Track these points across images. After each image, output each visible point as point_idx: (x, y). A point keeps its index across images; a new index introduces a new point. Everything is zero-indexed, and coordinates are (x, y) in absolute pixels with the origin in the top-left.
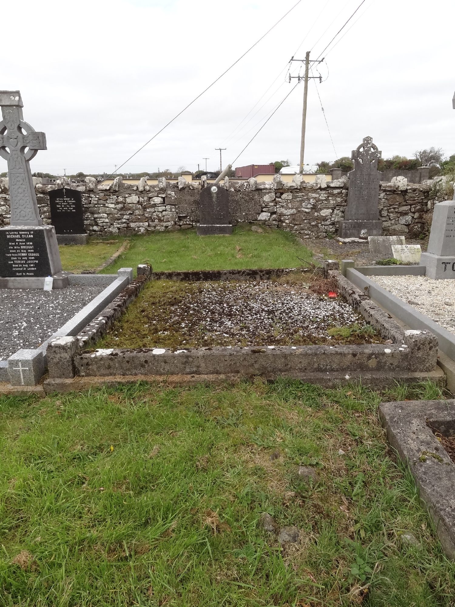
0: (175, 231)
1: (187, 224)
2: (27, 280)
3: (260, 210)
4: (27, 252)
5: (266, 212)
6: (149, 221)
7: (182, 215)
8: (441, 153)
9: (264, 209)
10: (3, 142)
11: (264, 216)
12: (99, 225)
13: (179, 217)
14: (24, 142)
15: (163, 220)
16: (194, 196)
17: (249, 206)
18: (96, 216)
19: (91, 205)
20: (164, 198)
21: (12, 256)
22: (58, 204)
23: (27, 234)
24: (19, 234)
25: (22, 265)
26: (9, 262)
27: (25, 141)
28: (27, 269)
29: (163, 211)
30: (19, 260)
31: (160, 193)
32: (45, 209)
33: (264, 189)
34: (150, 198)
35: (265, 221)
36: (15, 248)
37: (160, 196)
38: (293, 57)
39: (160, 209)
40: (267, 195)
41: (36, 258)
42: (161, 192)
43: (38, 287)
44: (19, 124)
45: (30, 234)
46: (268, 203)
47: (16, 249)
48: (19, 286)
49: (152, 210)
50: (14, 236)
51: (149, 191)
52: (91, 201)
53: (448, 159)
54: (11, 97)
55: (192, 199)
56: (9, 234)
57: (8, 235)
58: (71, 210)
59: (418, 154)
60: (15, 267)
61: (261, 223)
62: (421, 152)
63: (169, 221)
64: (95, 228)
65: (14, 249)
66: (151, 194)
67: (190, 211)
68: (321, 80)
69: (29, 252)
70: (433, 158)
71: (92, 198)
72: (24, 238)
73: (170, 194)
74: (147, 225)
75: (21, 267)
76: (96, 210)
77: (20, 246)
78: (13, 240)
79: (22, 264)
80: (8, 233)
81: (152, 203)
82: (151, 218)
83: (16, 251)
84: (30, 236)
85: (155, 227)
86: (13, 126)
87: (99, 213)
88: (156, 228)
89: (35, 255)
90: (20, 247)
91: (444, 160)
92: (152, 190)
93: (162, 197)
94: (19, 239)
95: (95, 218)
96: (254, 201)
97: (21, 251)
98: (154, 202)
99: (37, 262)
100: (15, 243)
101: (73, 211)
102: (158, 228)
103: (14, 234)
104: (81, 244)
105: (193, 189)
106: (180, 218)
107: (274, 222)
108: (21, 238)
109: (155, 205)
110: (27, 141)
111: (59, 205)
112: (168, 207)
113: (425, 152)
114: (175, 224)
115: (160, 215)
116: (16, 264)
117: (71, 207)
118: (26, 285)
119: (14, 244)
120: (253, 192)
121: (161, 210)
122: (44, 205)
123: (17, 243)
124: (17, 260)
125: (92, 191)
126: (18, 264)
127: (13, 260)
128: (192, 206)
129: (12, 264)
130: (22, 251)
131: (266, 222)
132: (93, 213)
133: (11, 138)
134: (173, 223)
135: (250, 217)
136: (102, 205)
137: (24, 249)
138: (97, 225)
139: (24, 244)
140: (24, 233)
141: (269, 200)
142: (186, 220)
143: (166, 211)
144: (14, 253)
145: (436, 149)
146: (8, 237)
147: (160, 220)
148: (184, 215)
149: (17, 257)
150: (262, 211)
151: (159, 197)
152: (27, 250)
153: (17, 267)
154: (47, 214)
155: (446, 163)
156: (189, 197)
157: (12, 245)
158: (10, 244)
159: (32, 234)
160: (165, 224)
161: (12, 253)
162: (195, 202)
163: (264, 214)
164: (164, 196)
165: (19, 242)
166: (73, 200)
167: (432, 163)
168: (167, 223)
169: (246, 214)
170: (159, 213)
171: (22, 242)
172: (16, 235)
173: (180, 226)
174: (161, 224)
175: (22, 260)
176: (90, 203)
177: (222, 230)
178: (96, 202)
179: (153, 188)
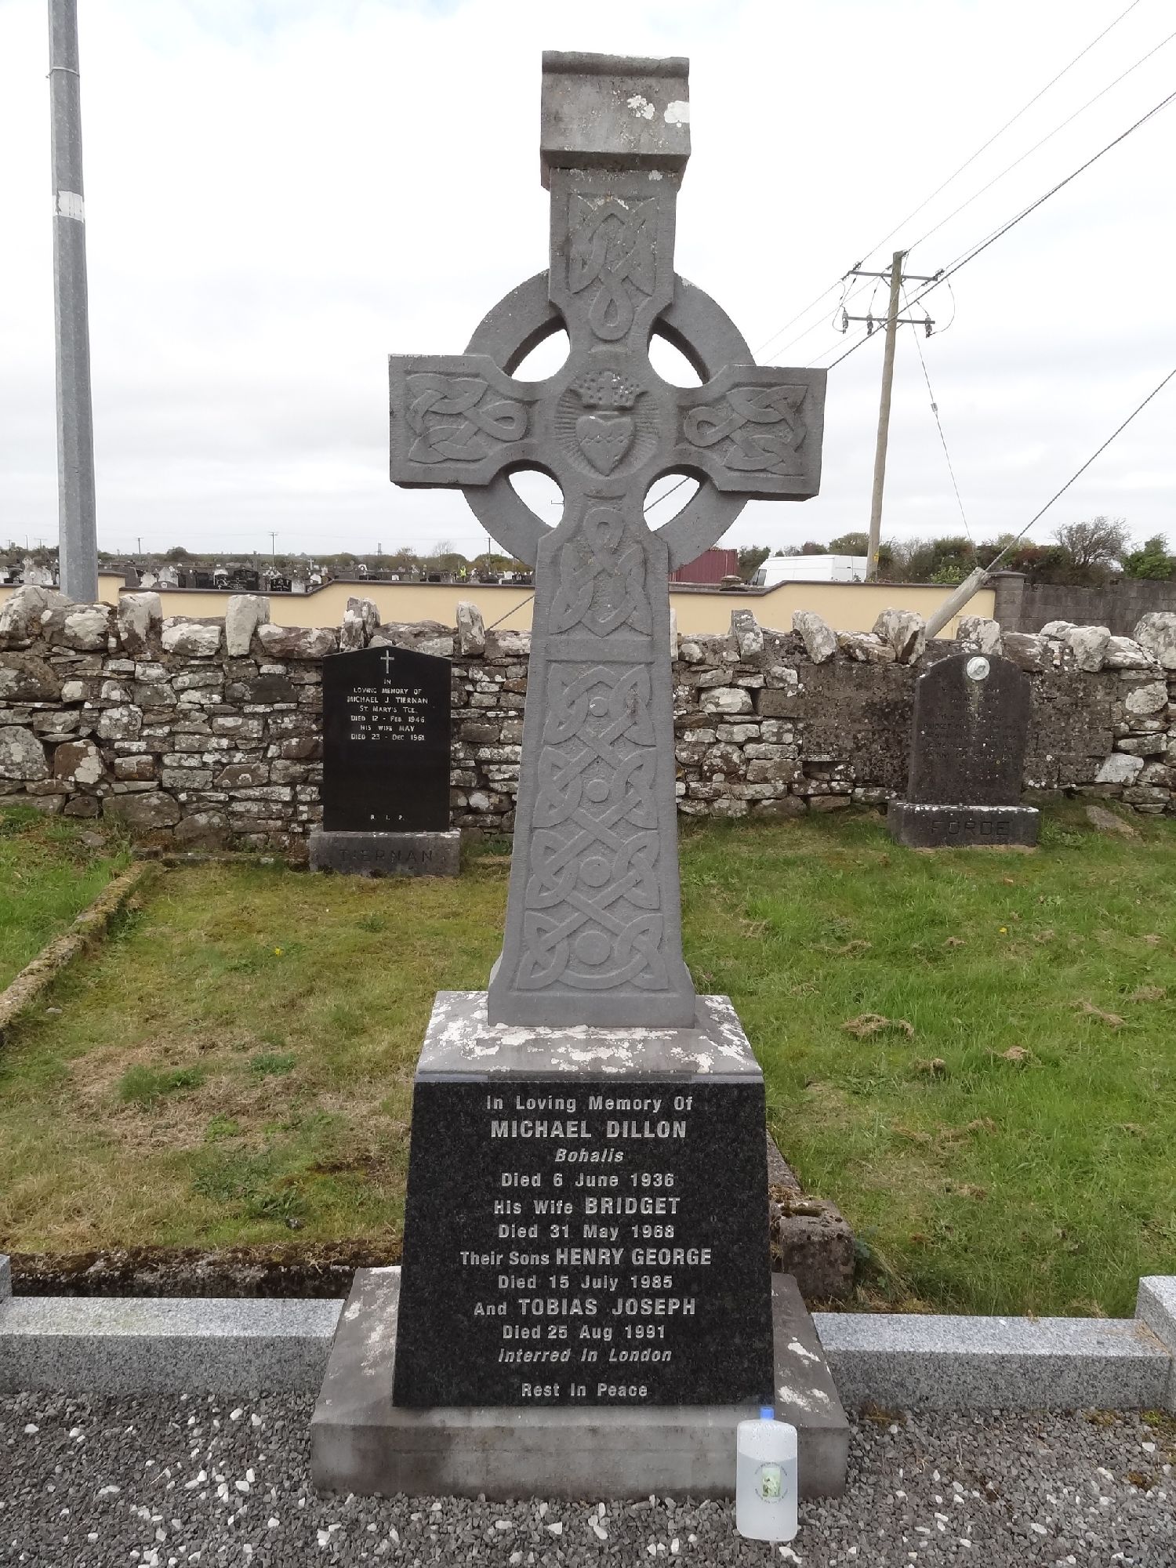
0: (786, 819)
1: (832, 793)
2: (594, 1431)
3: (1110, 746)
4: (627, 1242)
5: (1127, 752)
6: (690, 777)
7: (817, 759)
8: (1123, 532)
9: (1122, 743)
10: (527, 433)
11: (1119, 768)
12: (492, 790)
13: (806, 764)
14: (681, 438)
15: (745, 775)
16: (868, 688)
17: (1068, 729)
18: (485, 753)
19: (473, 712)
20: (753, 692)
21: (505, 1268)
22: (354, 709)
23: (639, 1117)
24: (582, 1113)
25: (573, 1331)
26: (479, 1311)
27: (690, 432)
28: (603, 1355)
29: (750, 740)
30: (558, 1294)
31: (741, 673)
32: (288, 723)
33: (1130, 668)
34: (700, 690)
35: (1124, 785)
36: (540, 1208)
37: (740, 682)
38: (858, 265)
39: (739, 733)
40: (1139, 692)
41: (685, 1280)
42: (747, 668)
43: (663, 1481)
44: (669, 308)
45: (669, 1114)
46: (1140, 720)
47: (545, 1222)
48: (527, 1473)
49: (707, 735)
50: (541, 1129)
51: (701, 662)
52: (470, 694)
53: (1142, 548)
54: (635, 102)
55: (862, 698)
56: (510, 1114)
57: (499, 1116)
58: (407, 734)
59: (1065, 532)
60: (515, 1345)
61: (1107, 795)
62: (1071, 529)
63: (766, 780)
64: (479, 800)
65: (527, 1219)
66: (708, 676)
67: (850, 745)
68: (929, 328)
69: (644, 1243)
70: (1101, 543)
71: (474, 682)
72: (619, 1144)
73: (781, 679)
74: (683, 792)
75: (557, 1344)
76: (487, 733)
77: (578, 1196)
78: (538, 1155)
79: (573, 1323)
80: (498, 1104)
81: (711, 708)
82: (698, 765)
83: (545, 1230)
84: (663, 1131)
85: (709, 801)
86: (622, 316)
87: (501, 744)
88: (716, 805)
89: (678, 1256)
90: (579, 1206)
91: (1130, 552)
92: (711, 659)
93: (749, 690)
94: (574, 1145)
95: (480, 763)
96: (1091, 713)
97: (577, 1231)
98: (717, 705)
99: (690, 1308)
100: (547, 1180)
101: (414, 737)
102: (722, 804)
103: (549, 1116)
104: (438, 874)
105: (868, 662)
106: (810, 770)
107: (1156, 792)
108: (599, 1142)
109: (719, 719)
110: (712, 435)
111: (362, 714)
112: (769, 727)
113: (1082, 528)
114: (789, 790)
115: (735, 758)
116: (529, 1321)
117: (405, 723)
118: (582, 1469)
119: (537, 1181)
120: (1089, 678)
121: (740, 738)
122: (283, 706)
123: (558, 1180)
124: (544, 1291)
125: (480, 656)
126: (546, 1321)
127: (512, 1296)
128: (858, 726)
129: (497, 1322)
130: (589, 1232)
131: (1127, 792)
132: (474, 743)
133: (591, 408)
134: (781, 786)
135: (1069, 771)
136: (512, 713)
137: (602, 1220)
138: (485, 785)
139: (615, 1181)
140: (624, 1104)
141: (1147, 710)
142: (827, 777)
143: (758, 740)
144: (527, 1246)
145: (1110, 523)
146: (499, 1130)
147: (733, 775)
148: (826, 758)
149: (543, 1273)
150: (1116, 750)
151: (738, 687)
152: (624, 1223)
153: (529, 1345)
154: (294, 741)
155: (1137, 558)
156: (850, 692)
157: (515, 1194)
158: (507, 1180)
159: (683, 1116)
160: (750, 791)
161: (506, 1246)
162: (871, 708)
163: (1122, 759)
164: (756, 682)
165: (571, 1171)
166: (421, 696)
167: (1100, 555)
168: (757, 787)
169: (1058, 759)
170: (729, 749)
171: (596, 1170)
172: (564, 1117)
173: (806, 798)
174: (738, 788)
175: (574, 1292)
176: (467, 705)
177: (1001, 829)
178: (489, 701)
179: (715, 652)
